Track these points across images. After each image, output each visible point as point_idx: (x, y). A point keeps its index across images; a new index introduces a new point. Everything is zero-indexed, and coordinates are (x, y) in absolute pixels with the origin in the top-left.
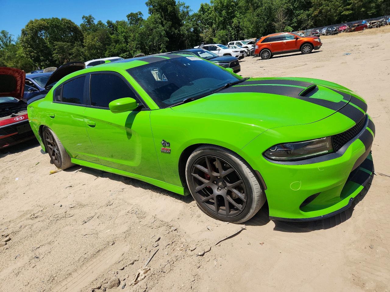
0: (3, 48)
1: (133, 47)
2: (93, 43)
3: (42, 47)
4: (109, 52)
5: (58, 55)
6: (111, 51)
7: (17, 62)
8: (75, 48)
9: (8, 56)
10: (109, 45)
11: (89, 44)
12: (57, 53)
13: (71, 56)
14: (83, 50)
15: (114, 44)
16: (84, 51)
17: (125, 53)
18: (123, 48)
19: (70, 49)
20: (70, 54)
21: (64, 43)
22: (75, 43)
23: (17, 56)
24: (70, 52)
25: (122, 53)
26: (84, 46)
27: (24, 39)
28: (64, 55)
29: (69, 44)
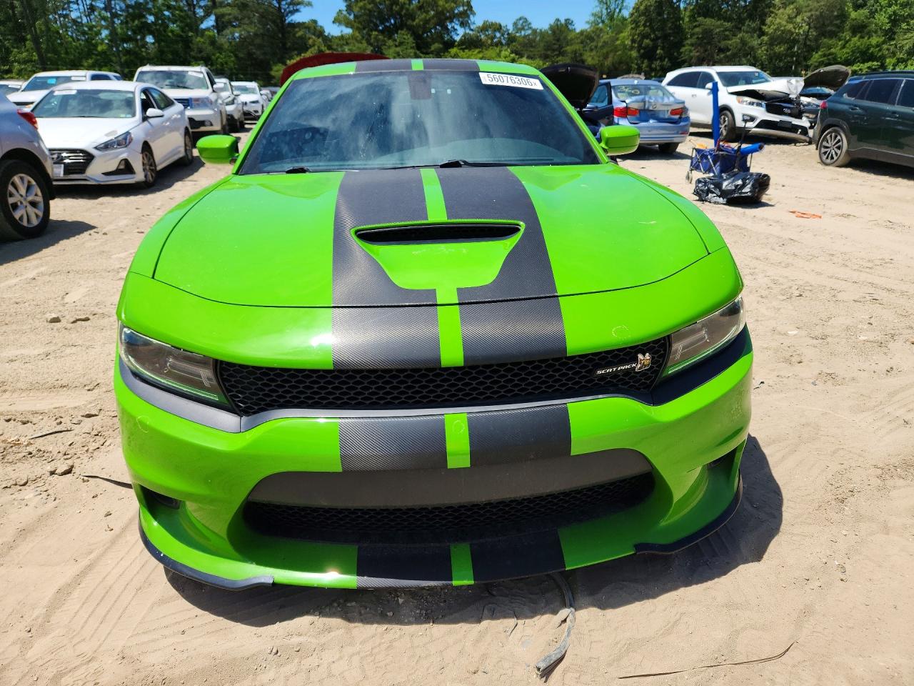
0: (603, 22)
1: (901, 47)
2: (790, 26)
3: (670, 28)
4: (824, 55)
5: (693, 48)
6: (830, 54)
7: (606, 57)
8: (740, 35)
9: (604, 42)
10: (833, 35)
11: (775, 30)
12: (692, 45)
13: (722, 56)
14: (755, 42)
15: (847, 35)
16: (756, 47)
17: (869, 64)
18: (869, 49)
19: (727, 38)
20: (721, 50)
21: (719, 23)
22: (743, 25)
23: (618, 42)
24: (723, 44)
25: (859, 61)
26: (762, 33)
27: (642, 8)
28: (706, 51)
29: (728, 25)
